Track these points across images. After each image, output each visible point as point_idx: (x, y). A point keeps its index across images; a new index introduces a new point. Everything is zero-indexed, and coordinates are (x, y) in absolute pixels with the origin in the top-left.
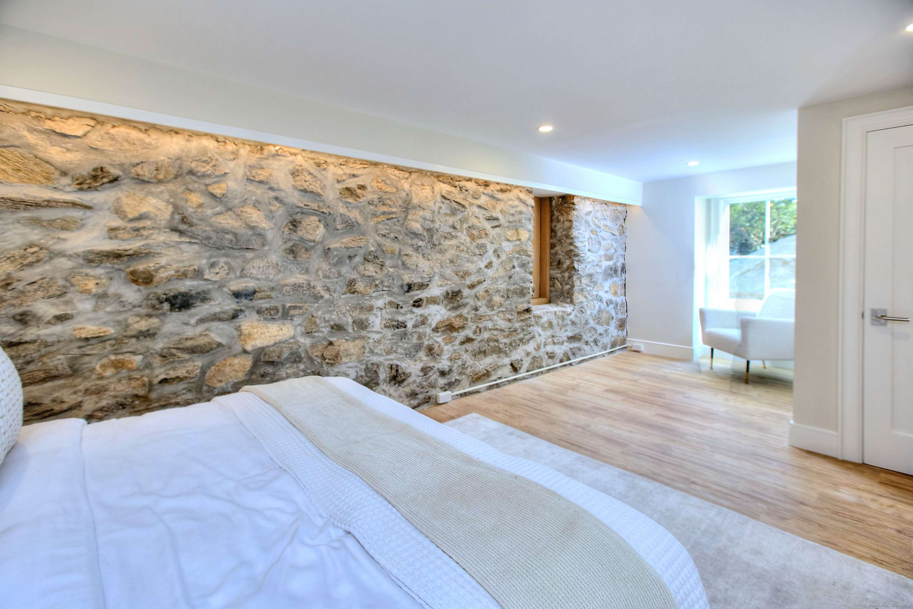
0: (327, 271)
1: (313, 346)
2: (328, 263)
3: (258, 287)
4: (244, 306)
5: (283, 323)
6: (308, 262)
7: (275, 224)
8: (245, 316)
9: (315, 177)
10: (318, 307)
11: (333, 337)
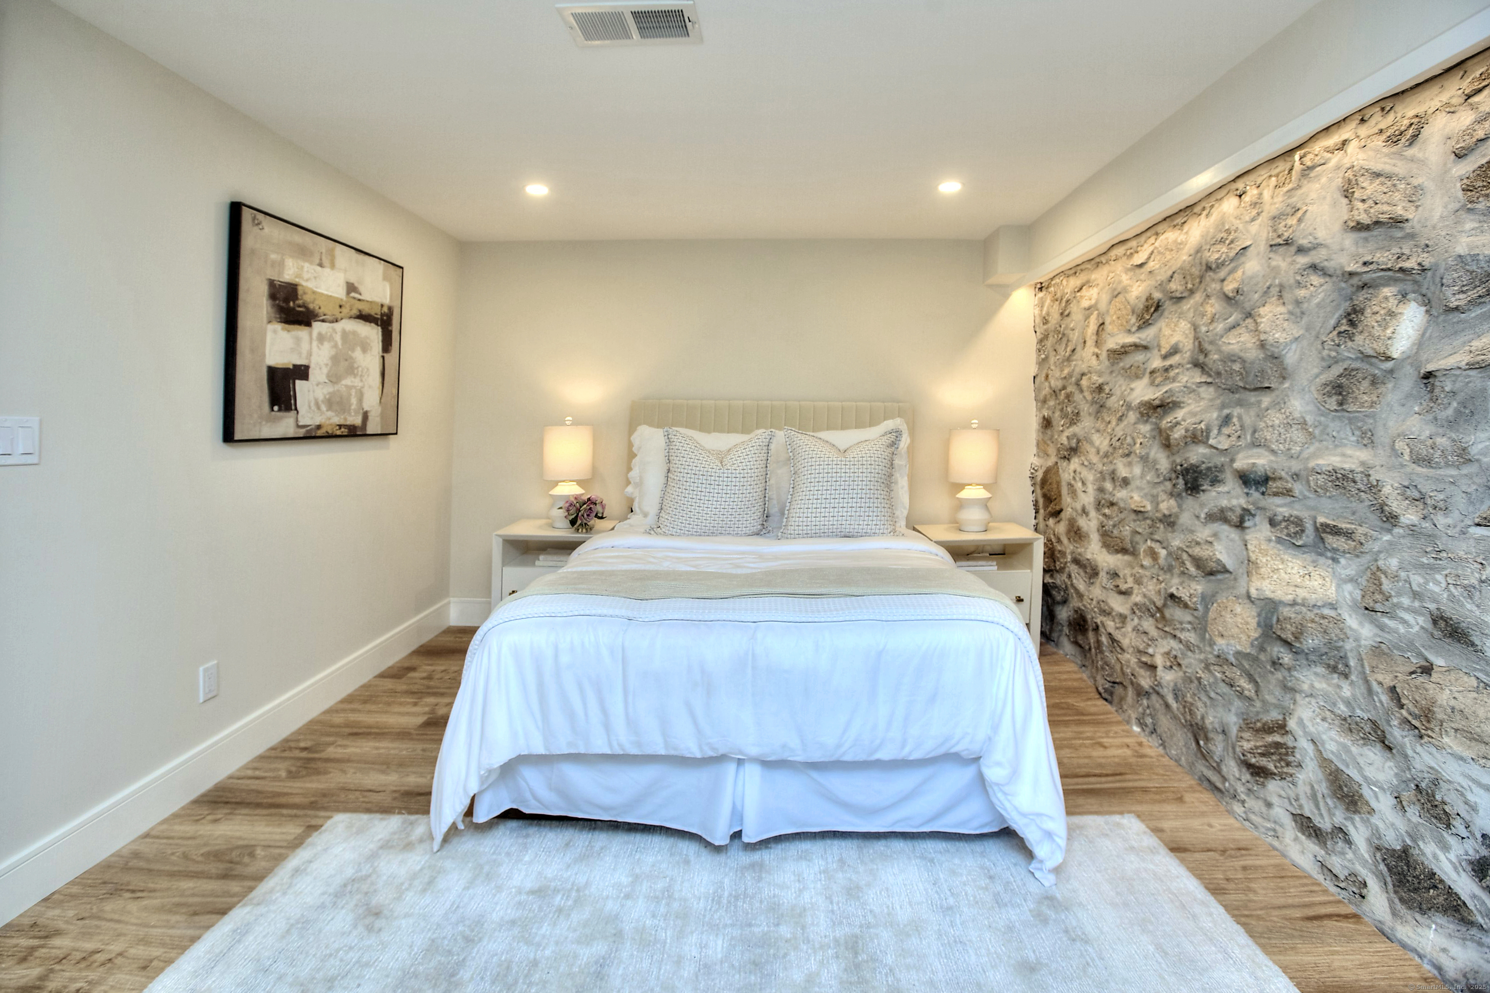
0: (1422, 442)
1: (1378, 650)
2: (1430, 417)
3: (1272, 468)
4: (1253, 504)
5: (1313, 562)
6: (1373, 416)
7: (1308, 329)
8: (1255, 525)
9: (1389, 177)
10: (1390, 543)
11: (1438, 654)
